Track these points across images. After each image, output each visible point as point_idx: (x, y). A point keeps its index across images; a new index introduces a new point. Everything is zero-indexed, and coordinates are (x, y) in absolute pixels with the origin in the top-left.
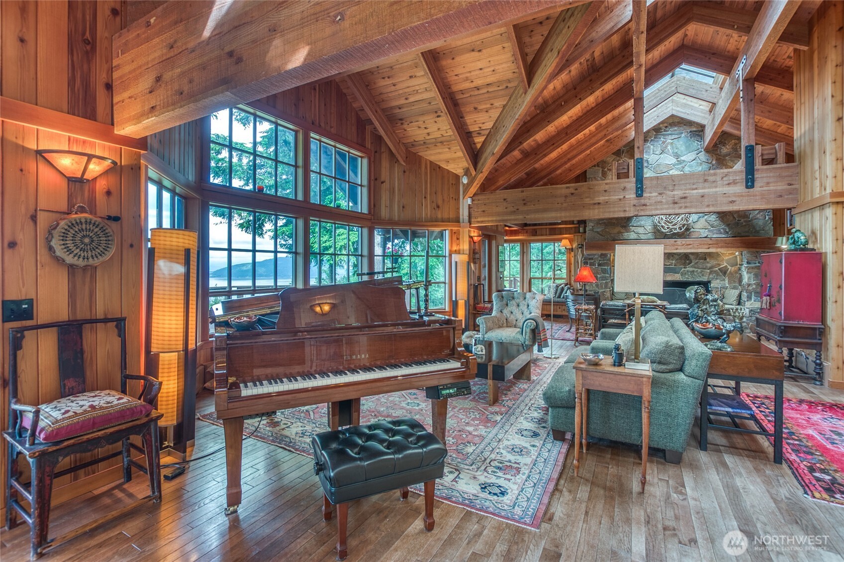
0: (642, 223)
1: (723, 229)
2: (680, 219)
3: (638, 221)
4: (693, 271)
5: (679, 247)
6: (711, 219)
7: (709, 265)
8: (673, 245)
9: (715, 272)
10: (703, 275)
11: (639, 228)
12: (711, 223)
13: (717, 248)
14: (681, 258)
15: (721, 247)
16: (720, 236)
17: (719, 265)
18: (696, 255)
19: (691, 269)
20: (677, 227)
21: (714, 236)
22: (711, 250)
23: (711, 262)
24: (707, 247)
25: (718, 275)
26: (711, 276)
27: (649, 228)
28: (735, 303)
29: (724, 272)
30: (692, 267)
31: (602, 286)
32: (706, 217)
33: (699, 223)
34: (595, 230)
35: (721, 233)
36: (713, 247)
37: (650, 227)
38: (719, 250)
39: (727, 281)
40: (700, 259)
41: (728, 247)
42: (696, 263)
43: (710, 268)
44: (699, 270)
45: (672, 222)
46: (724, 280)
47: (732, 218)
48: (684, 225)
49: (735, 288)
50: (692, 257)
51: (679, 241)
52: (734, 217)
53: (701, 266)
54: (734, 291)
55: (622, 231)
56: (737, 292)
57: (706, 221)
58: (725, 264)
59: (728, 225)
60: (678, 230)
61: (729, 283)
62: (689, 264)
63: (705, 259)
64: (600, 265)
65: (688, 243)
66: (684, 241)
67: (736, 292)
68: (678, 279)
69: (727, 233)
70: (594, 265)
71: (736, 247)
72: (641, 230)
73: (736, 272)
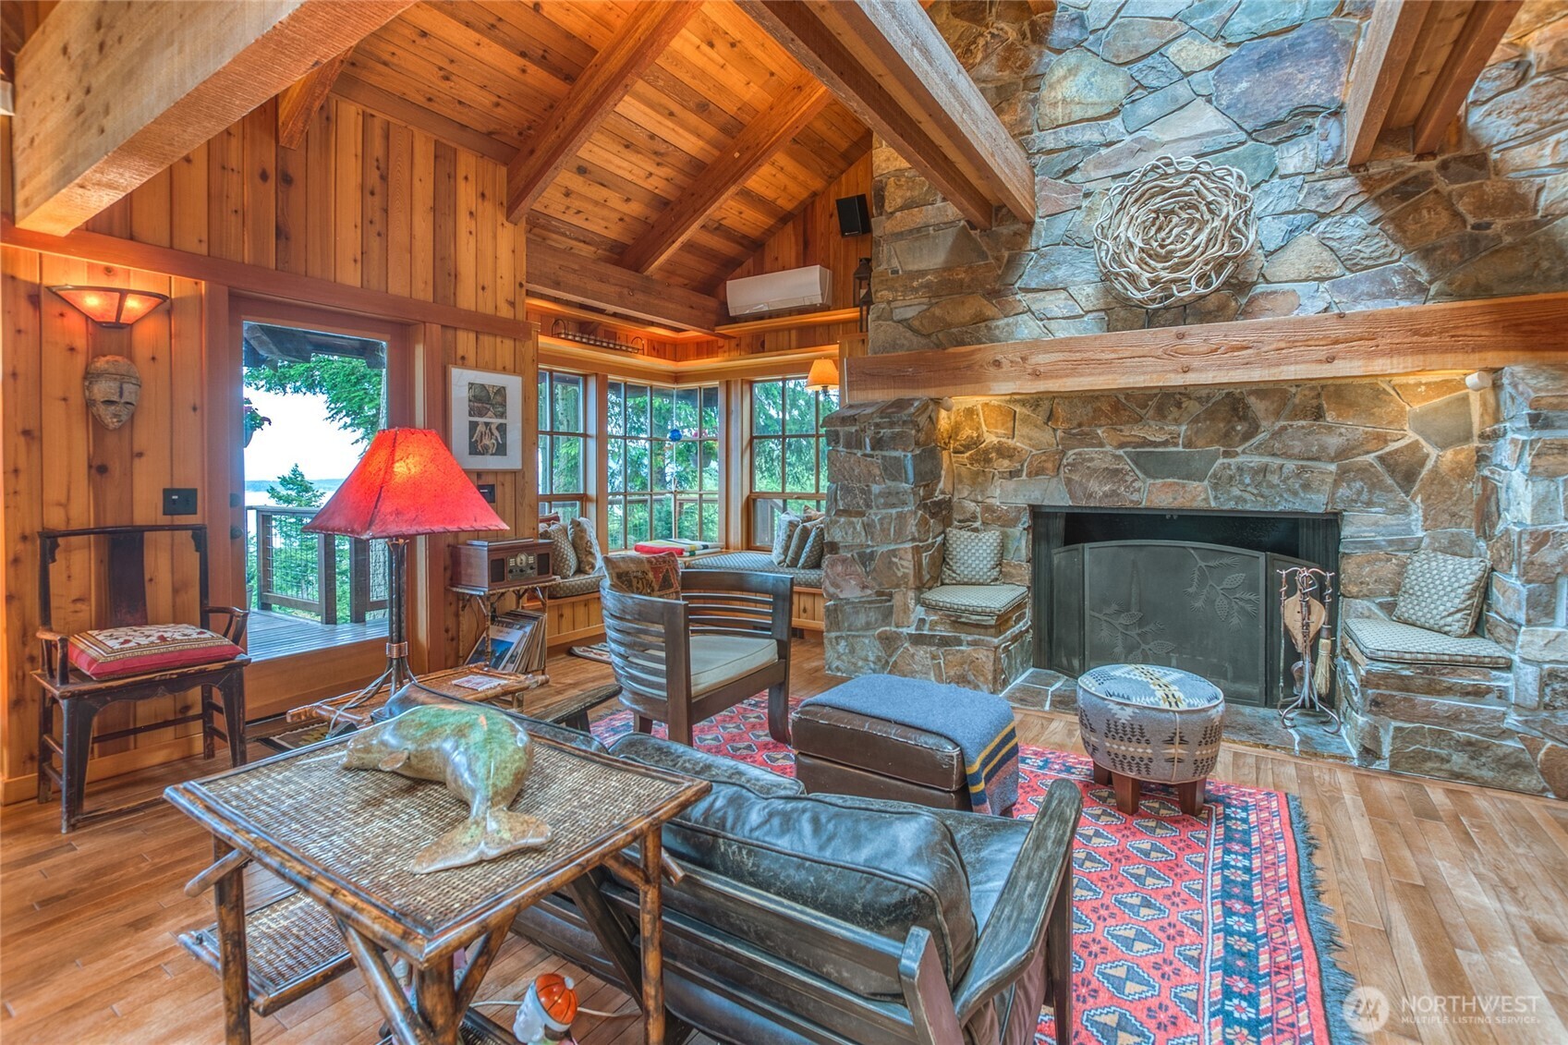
0: (1061, 273)
1: (1402, 272)
2: (1203, 237)
3: (1047, 269)
4: (1264, 470)
5: (1196, 363)
6: (1344, 231)
7: (1334, 442)
8: (1172, 354)
9: (1364, 471)
10: (1306, 486)
11: (1049, 297)
12: (1344, 252)
13: (1371, 355)
14: (1211, 415)
15: (1393, 351)
16: (1392, 305)
17: (1384, 440)
18: (1275, 393)
19: (1256, 460)
20: (1190, 273)
21: (1360, 308)
22: (1347, 367)
23: (1343, 429)
24: (1322, 353)
25: (1375, 485)
26: (1343, 491)
27: (1087, 293)
28: (1457, 623)
29: (1405, 471)
30: (1258, 449)
31: (885, 531)
32: (1321, 226)
33: (1290, 254)
34: (898, 314)
35: (1391, 294)
36: (1352, 355)
37: (1089, 290)
38: (1380, 365)
39: (1417, 515)
40: (1294, 416)
41: (1422, 350)
42: (1276, 435)
43: (1342, 454)
44: (1291, 465)
45: (1166, 258)
46: (1404, 509)
47: (1445, 217)
48: (1220, 267)
49: (1454, 547)
50: (1258, 406)
51: (1198, 335)
52: (1456, 215)
53: (1297, 446)
54: (1452, 562)
55: (990, 310)
56: (1469, 571)
57: (1323, 242)
58: (1411, 436)
59: (1426, 254)
60: (1195, 288)
61: (1430, 521)
62: (1247, 437)
63: (1318, 414)
64: (878, 444)
65: (1235, 340)
66: (1217, 332)
67: (1466, 571)
68: (1199, 503)
69: (1422, 290)
70: (860, 445)
71: (1465, 349)
72: (1054, 304)
73: (1463, 474)
